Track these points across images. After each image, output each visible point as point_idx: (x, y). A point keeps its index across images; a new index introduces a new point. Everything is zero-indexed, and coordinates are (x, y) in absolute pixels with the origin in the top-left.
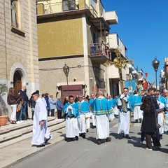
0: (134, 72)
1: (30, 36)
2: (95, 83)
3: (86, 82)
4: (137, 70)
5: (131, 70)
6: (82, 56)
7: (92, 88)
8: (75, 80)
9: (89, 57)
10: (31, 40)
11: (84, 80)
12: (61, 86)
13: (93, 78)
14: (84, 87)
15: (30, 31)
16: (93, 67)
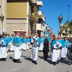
0: (48, 28)
1: (3, 7)
2: (30, 31)
3: (27, 30)
4: (49, 28)
5: (46, 27)
7: (29, 34)
8: (22, 29)
9: (29, 20)
10: (3, 9)
11: (26, 29)
12: (15, 31)
13: (30, 29)
14: (25, 32)
15: (3, 5)
16: (30, 24)
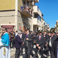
0: (46, 24)
2: (23, 25)
6: (14, 10)
7: (20, 28)
8: (10, 23)
9: (18, 11)
14: (14, 26)
16: (22, 17)
